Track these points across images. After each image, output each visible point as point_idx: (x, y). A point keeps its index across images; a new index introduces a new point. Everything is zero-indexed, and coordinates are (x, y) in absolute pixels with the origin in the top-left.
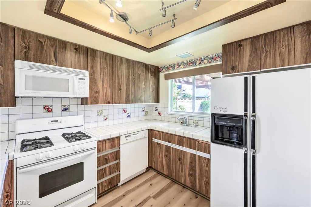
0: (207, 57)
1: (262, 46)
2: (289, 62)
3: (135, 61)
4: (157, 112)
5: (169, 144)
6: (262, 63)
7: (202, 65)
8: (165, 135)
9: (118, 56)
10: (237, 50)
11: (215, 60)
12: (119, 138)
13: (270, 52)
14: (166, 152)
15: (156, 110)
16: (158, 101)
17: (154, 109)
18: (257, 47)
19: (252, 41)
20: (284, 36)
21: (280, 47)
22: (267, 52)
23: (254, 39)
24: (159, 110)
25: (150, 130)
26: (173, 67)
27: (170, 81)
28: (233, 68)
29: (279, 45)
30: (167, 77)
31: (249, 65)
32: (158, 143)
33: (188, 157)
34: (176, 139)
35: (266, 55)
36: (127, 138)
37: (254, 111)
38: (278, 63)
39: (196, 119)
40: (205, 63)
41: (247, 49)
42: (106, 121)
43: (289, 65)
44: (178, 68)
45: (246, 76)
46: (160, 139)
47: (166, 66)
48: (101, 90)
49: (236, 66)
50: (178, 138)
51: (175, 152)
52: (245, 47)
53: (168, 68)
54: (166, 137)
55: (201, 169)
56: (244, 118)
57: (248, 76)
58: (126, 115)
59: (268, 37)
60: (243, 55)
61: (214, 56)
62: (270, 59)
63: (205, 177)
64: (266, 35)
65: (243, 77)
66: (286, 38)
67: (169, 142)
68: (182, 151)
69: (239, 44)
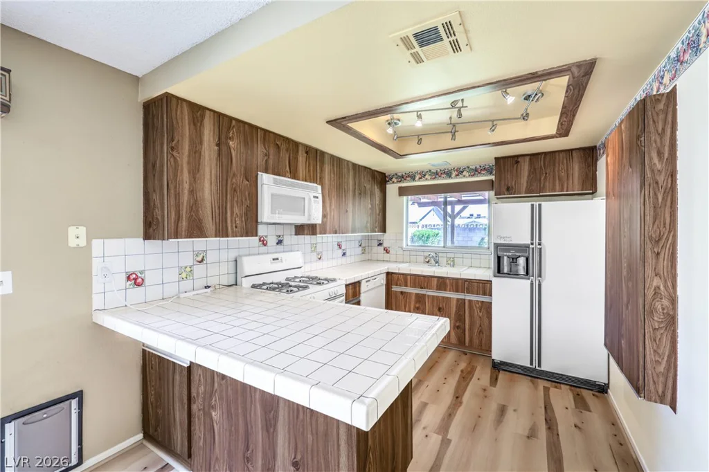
0: (468, 167)
1: (541, 167)
2: (567, 188)
3: (362, 166)
4: (381, 248)
5: (423, 292)
6: (542, 185)
7: (461, 178)
8: (415, 279)
9: (345, 160)
10: (513, 167)
11: (479, 173)
12: (359, 283)
13: (549, 174)
14: (416, 302)
15: (380, 244)
16: (384, 231)
17: (376, 243)
18: (536, 167)
19: (530, 159)
20: (563, 158)
21: (559, 171)
22: (546, 174)
23: (533, 156)
24: (385, 245)
25: (388, 274)
26: (413, 177)
27: (405, 198)
28: (508, 189)
29: (559, 168)
30: (403, 192)
31: (527, 187)
32: (402, 293)
33: (454, 304)
34: (435, 282)
35: (546, 178)
36: (368, 283)
37: (540, 239)
38: (557, 188)
39: (452, 255)
40: (464, 176)
41: (525, 167)
42: (320, 261)
43: (567, 191)
44: (420, 178)
45: (532, 203)
46: (406, 286)
47: (400, 174)
48: (329, 212)
49: (512, 187)
50: (438, 281)
51: (433, 301)
52: (523, 164)
53: (402, 178)
54: (417, 281)
55: (471, 316)
56: (531, 246)
57: (535, 203)
58: (340, 252)
59: (548, 157)
60: (521, 174)
61: (478, 167)
62: (549, 182)
63: (478, 325)
64: (545, 153)
65: (530, 204)
66: (565, 161)
67: (422, 288)
68: (443, 297)
69: (515, 159)
